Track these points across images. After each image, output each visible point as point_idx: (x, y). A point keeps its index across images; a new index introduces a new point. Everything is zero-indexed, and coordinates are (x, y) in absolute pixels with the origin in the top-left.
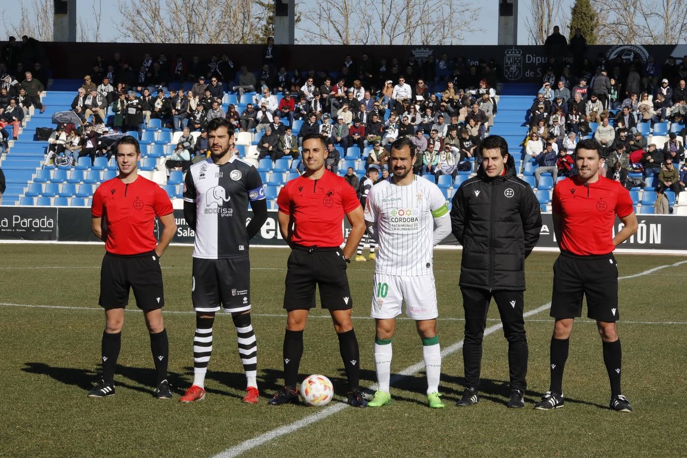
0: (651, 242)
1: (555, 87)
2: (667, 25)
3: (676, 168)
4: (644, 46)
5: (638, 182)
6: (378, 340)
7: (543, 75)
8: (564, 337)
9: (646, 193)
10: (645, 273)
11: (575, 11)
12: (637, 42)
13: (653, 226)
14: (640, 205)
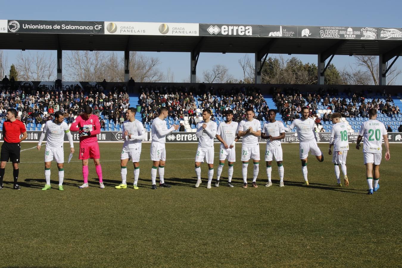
0: (35, 139)
1: (5, 93)
2: (38, 76)
3: (42, 117)
4: (31, 81)
5: (31, 121)
6: (46, 169)
7: (2, 90)
8: (3, 168)
9: (33, 124)
10: (33, 148)
11: (11, 71)
12: (29, 80)
13: (35, 134)
14: (31, 128)
